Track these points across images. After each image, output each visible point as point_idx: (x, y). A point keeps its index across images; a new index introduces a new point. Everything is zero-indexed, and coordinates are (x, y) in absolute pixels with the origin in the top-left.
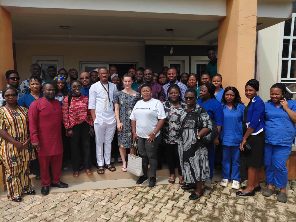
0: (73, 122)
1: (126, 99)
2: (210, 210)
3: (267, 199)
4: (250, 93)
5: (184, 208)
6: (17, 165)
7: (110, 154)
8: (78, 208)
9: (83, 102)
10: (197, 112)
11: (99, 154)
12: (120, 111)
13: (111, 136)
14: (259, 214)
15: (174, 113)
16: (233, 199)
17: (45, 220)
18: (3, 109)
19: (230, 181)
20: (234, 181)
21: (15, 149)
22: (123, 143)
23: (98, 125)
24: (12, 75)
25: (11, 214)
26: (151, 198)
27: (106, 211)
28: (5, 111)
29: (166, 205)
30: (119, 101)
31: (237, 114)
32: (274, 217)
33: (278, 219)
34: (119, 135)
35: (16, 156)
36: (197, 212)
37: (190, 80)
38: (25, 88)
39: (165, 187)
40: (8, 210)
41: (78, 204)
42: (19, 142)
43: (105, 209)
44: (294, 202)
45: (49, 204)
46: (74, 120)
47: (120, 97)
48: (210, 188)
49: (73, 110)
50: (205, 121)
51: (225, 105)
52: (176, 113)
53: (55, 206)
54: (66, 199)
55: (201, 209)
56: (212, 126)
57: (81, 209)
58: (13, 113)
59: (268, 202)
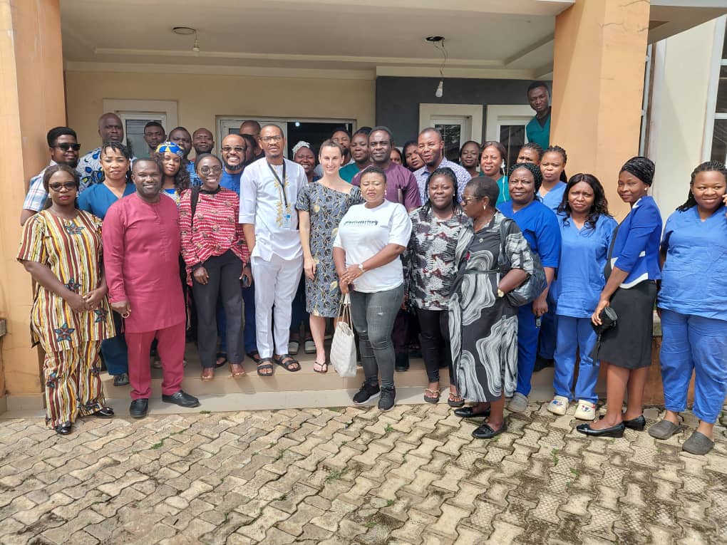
0: (202, 253)
1: (327, 200)
2: (521, 463)
3: (661, 444)
4: (630, 190)
5: (460, 456)
6: (69, 348)
7: (288, 331)
8: (211, 448)
9: (226, 206)
10: (499, 231)
11: (264, 331)
12: (311, 230)
13: (291, 289)
14: (639, 475)
15: (438, 235)
16: (577, 441)
17: (138, 471)
18: (44, 215)
19: (573, 401)
20: (582, 402)
21: (67, 311)
22: (318, 306)
23: (261, 262)
24: (62, 139)
25: (60, 456)
26: (384, 432)
27: (277, 457)
28: (49, 221)
29: (417, 448)
30: (309, 206)
31: (595, 240)
32: (673, 483)
33: (682, 487)
34: (310, 287)
35: (69, 327)
36: (490, 465)
37: (485, 158)
38: (89, 172)
39: (415, 409)
40: (55, 447)
41: (213, 440)
42: (77, 295)
43: (274, 453)
44: (724, 451)
45: (146, 438)
46: (205, 247)
47: (312, 196)
48: (524, 416)
49: (202, 224)
50: (516, 253)
51: (568, 220)
52: (443, 236)
53: (160, 442)
54: (184, 428)
55: (500, 460)
56: (532, 266)
57: (220, 450)
58: (65, 227)
59: (663, 451)
